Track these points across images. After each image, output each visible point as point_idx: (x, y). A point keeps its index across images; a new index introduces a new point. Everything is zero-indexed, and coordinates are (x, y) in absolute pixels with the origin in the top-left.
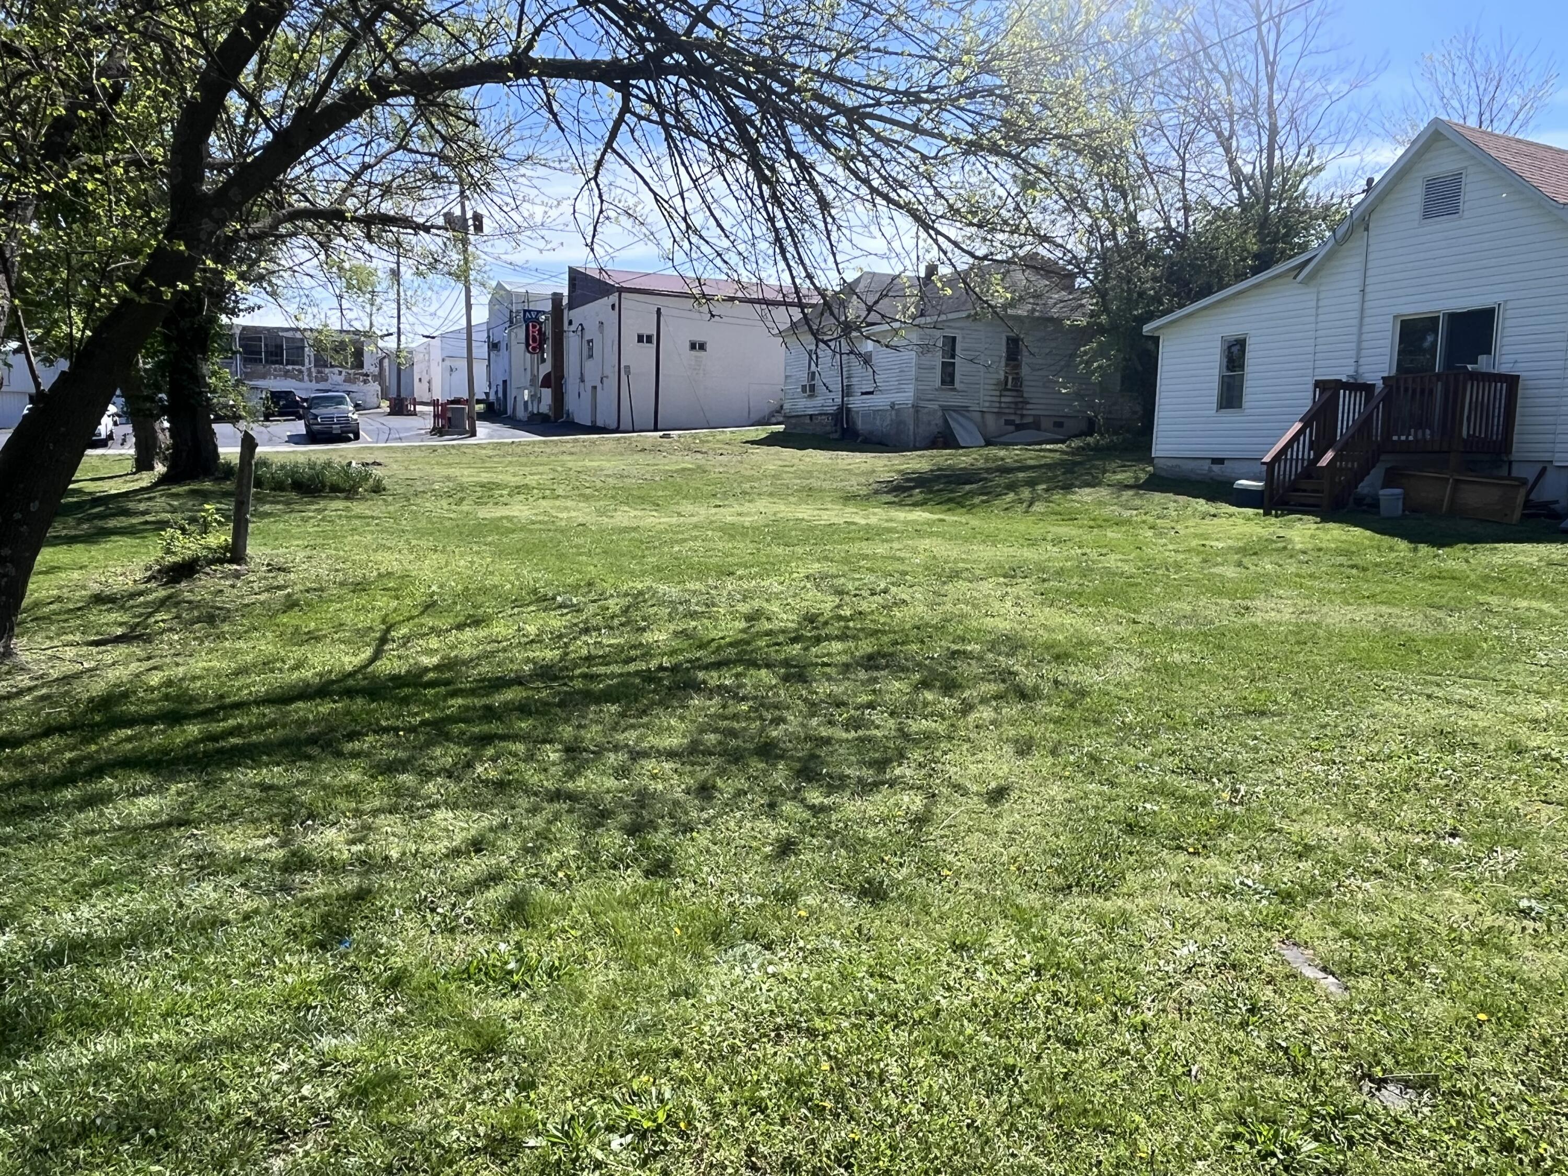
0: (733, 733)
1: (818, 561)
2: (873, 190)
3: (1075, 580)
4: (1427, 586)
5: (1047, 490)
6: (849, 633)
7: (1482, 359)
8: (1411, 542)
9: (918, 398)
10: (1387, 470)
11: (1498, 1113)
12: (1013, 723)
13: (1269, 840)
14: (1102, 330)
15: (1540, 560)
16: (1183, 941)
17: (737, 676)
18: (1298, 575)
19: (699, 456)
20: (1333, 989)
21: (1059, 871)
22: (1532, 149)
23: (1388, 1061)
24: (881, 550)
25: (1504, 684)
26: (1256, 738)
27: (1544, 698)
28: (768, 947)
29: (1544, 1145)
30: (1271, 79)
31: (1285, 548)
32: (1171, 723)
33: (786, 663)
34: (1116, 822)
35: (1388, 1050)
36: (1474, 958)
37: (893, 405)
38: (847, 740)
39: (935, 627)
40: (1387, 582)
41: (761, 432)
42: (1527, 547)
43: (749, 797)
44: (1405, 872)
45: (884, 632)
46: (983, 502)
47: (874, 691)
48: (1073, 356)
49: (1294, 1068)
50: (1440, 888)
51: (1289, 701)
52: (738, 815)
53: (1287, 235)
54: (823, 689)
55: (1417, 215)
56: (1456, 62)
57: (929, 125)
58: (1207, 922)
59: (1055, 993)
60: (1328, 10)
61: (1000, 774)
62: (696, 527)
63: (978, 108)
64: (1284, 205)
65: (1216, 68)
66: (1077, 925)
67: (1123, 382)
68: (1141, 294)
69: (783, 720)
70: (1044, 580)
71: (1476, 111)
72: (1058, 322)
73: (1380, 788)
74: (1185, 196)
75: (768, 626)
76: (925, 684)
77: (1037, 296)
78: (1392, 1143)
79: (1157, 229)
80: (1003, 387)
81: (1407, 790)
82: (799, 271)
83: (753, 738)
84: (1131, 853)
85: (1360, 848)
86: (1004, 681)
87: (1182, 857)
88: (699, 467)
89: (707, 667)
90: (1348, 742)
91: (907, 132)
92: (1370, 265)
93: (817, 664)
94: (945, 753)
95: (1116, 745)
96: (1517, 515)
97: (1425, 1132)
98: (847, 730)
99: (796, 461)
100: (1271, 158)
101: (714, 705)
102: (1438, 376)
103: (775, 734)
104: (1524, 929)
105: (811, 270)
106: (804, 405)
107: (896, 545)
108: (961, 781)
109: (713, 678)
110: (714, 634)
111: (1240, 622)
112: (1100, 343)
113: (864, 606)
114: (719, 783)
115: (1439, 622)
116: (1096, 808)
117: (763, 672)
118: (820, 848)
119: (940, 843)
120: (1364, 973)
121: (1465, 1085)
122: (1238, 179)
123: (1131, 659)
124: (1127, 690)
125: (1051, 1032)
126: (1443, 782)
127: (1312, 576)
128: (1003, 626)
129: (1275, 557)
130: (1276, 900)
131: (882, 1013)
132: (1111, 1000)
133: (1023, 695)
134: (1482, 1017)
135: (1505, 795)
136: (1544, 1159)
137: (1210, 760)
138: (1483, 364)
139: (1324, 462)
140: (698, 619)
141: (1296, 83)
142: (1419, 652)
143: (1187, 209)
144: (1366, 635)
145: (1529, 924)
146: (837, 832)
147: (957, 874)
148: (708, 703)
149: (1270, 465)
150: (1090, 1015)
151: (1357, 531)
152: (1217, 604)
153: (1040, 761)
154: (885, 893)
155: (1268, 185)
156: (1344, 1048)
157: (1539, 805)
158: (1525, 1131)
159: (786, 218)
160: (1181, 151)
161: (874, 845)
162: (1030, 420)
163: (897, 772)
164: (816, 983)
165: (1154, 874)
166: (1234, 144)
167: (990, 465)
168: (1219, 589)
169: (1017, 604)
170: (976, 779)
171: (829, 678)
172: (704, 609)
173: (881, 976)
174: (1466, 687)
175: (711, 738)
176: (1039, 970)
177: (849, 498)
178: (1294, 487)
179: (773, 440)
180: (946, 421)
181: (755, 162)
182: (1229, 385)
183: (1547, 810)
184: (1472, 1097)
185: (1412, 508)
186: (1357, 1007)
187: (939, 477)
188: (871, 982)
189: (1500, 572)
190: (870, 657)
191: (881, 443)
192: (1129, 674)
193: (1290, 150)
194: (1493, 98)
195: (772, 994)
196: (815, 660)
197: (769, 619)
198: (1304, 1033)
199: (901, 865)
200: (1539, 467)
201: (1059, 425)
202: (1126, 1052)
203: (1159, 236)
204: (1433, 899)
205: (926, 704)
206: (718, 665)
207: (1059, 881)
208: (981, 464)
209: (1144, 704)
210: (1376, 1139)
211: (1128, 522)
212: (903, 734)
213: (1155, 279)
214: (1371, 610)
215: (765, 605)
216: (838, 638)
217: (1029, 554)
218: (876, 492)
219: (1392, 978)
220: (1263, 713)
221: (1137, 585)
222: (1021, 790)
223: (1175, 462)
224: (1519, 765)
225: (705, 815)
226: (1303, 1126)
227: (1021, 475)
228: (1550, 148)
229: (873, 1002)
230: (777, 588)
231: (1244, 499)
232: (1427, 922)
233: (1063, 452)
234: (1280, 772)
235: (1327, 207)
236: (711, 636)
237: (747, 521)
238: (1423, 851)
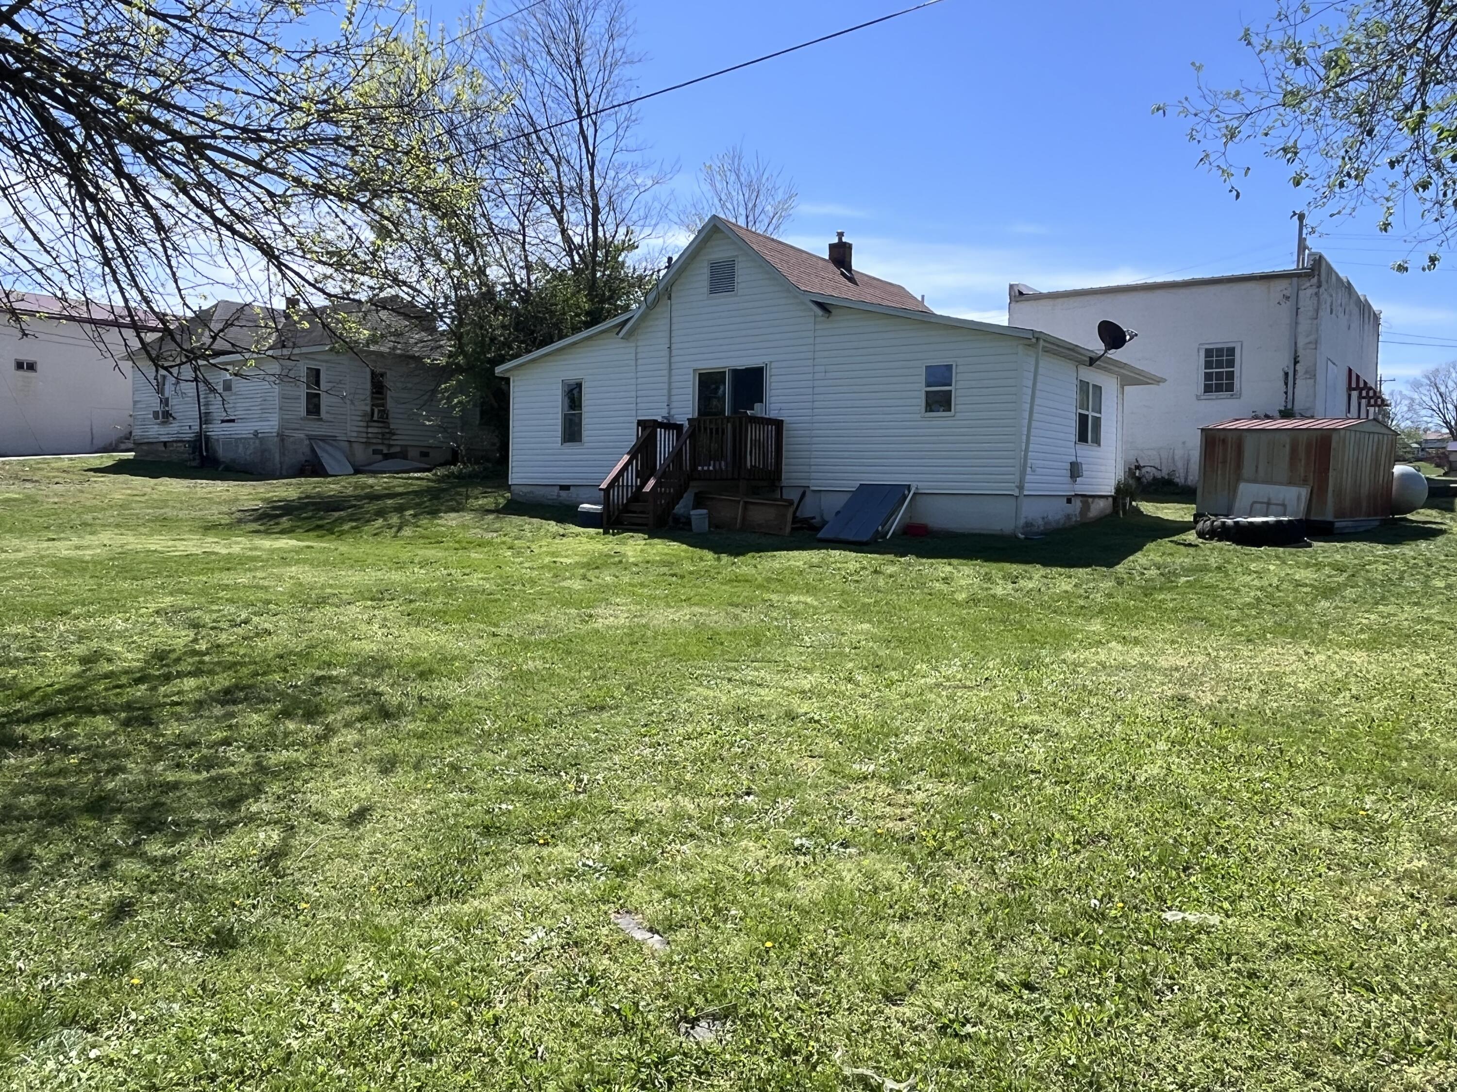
0: (58, 791)
1: (171, 594)
2: (217, 221)
3: (441, 599)
4: (727, 588)
5: (414, 516)
6: (205, 668)
7: (757, 406)
8: (715, 553)
9: (282, 427)
10: (696, 494)
11: (781, 1024)
12: (377, 743)
13: (607, 821)
14: (459, 369)
15: (805, 564)
16: (532, 929)
17: (67, 726)
18: (631, 585)
19: (28, 485)
20: (657, 946)
21: (418, 883)
22: (781, 247)
23: (699, 1000)
24: (243, 579)
25: (782, 665)
26: (597, 731)
27: (808, 673)
28: (92, 1029)
29: (812, 1043)
30: (591, 168)
31: (620, 562)
32: (525, 725)
33: (128, 706)
34: (474, 827)
35: (699, 991)
36: (763, 896)
37: (256, 434)
38: (198, 782)
39: (299, 655)
40: (698, 587)
41: (108, 460)
42: (796, 553)
43: (76, 860)
44: (712, 831)
45: (243, 664)
46: (353, 528)
47: (230, 727)
48: (434, 391)
49: (625, 1027)
50: (738, 841)
51: (623, 695)
52: (61, 883)
53: (611, 297)
54: (172, 729)
55: (706, 290)
56: (728, 173)
57: (272, 165)
58: (554, 907)
59: (411, 1007)
60: (633, 117)
61: (363, 795)
62: (21, 563)
63: (320, 153)
64: (607, 272)
65: (547, 150)
66: (436, 934)
67: (481, 418)
68: (493, 339)
69: (123, 769)
70: (411, 601)
71: (744, 213)
72: (419, 359)
73: (694, 762)
74: (526, 257)
75: (108, 667)
76: (287, 714)
77: (398, 334)
78: (703, 1073)
79: (504, 284)
80: (370, 419)
81: (713, 761)
82: (133, 294)
83: (83, 794)
84: (487, 854)
85: (678, 816)
86: (369, 702)
87: (533, 850)
88: (28, 497)
89: (28, 721)
90: (669, 726)
91: (251, 168)
92: (674, 327)
93: (165, 704)
94: (306, 782)
95: (475, 751)
96: (788, 530)
97: (728, 1056)
98: (198, 772)
99: (149, 490)
100: (595, 232)
101: (34, 762)
102: (728, 418)
103: (110, 786)
104: (797, 863)
105: (147, 294)
106: (157, 432)
107: (259, 574)
108: (322, 808)
109: (35, 732)
110: (41, 681)
111: (585, 628)
112: (458, 381)
113: (223, 638)
114: (38, 850)
115: (736, 617)
116: (455, 815)
117: (99, 719)
118: (160, 905)
119: (298, 875)
120: (683, 926)
121: (757, 1006)
122: (570, 247)
123: (491, 670)
124: (486, 698)
125: (406, 1048)
126: (740, 750)
127: (642, 585)
128: (368, 647)
129: (613, 570)
130: (613, 875)
131: (227, 1072)
132: (466, 1001)
133: (385, 714)
134: (769, 944)
135: (783, 755)
136: (812, 1055)
137: (559, 755)
138: (758, 410)
139: (648, 488)
140: (20, 666)
141: (612, 173)
142: (722, 644)
143: (529, 267)
144: (683, 633)
145: (801, 858)
146: (181, 884)
147: (315, 905)
148: (28, 760)
149: (607, 491)
150: (445, 1021)
151: (675, 545)
152: (565, 614)
153: (403, 777)
154: (235, 940)
155: (594, 255)
156: (666, 998)
157: (807, 760)
158: (800, 1034)
159: (115, 239)
160: (521, 218)
161: (225, 890)
162: (398, 449)
163: (254, 809)
164: (150, 1057)
165: (509, 870)
166: (565, 218)
167: (358, 492)
168: (567, 600)
169: (383, 626)
170: (338, 805)
171: (179, 718)
172: (27, 654)
173: (226, 1031)
174: (756, 669)
175: (29, 800)
176: (396, 988)
177: (209, 528)
178: (626, 508)
179: (119, 468)
180: (313, 450)
181: (77, 177)
182: (571, 420)
183: (813, 763)
184: (762, 1016)
185: (716, 525)
186: (676, 958)
187: (307, 504)
188: (215, 1041)
189: (779, 574)
190: (227, 691)
191: (246, 472)
192: (489, 685)
193: (610, 228)
194: (755, 205)
195: (92, 1083)
196: (162, 701)
197: (109, 660)
198: (634, 992)
199: (254, 907)
200: (802, 490)
201: (424, 455)
202: (478, 1050)
203: (506, 290)
204: (734, 851)
205: (286, 735)
206: (43, 717)
207: (419, 893)
208: (350, 491)
209: (501, 711)
210: (691, 1073)
211: (490, 543)
212: (260, 767)
213: (504, 327)
214: (687, 611)
215: (106, 645)
216: (190, 674)
217: (396, 576)
218: (240, 521)
219: (703, 925)
220: (602, 708)
221: (496, 601)
222: (384, 809)
223: (529, 489)
224: (792, 730)
225: (16, 891)
226: (632, 1078)
227: (390, 502)
228: (792, 247)
229: (217, 1062)
230: (120, 625)
231: (587, 520)
232: (730, 871)
233: (428, 480)
234: (616, 758)
235: (641, 278)
236: (36, 684)
237: (88, 554)
238: (726, 811)
